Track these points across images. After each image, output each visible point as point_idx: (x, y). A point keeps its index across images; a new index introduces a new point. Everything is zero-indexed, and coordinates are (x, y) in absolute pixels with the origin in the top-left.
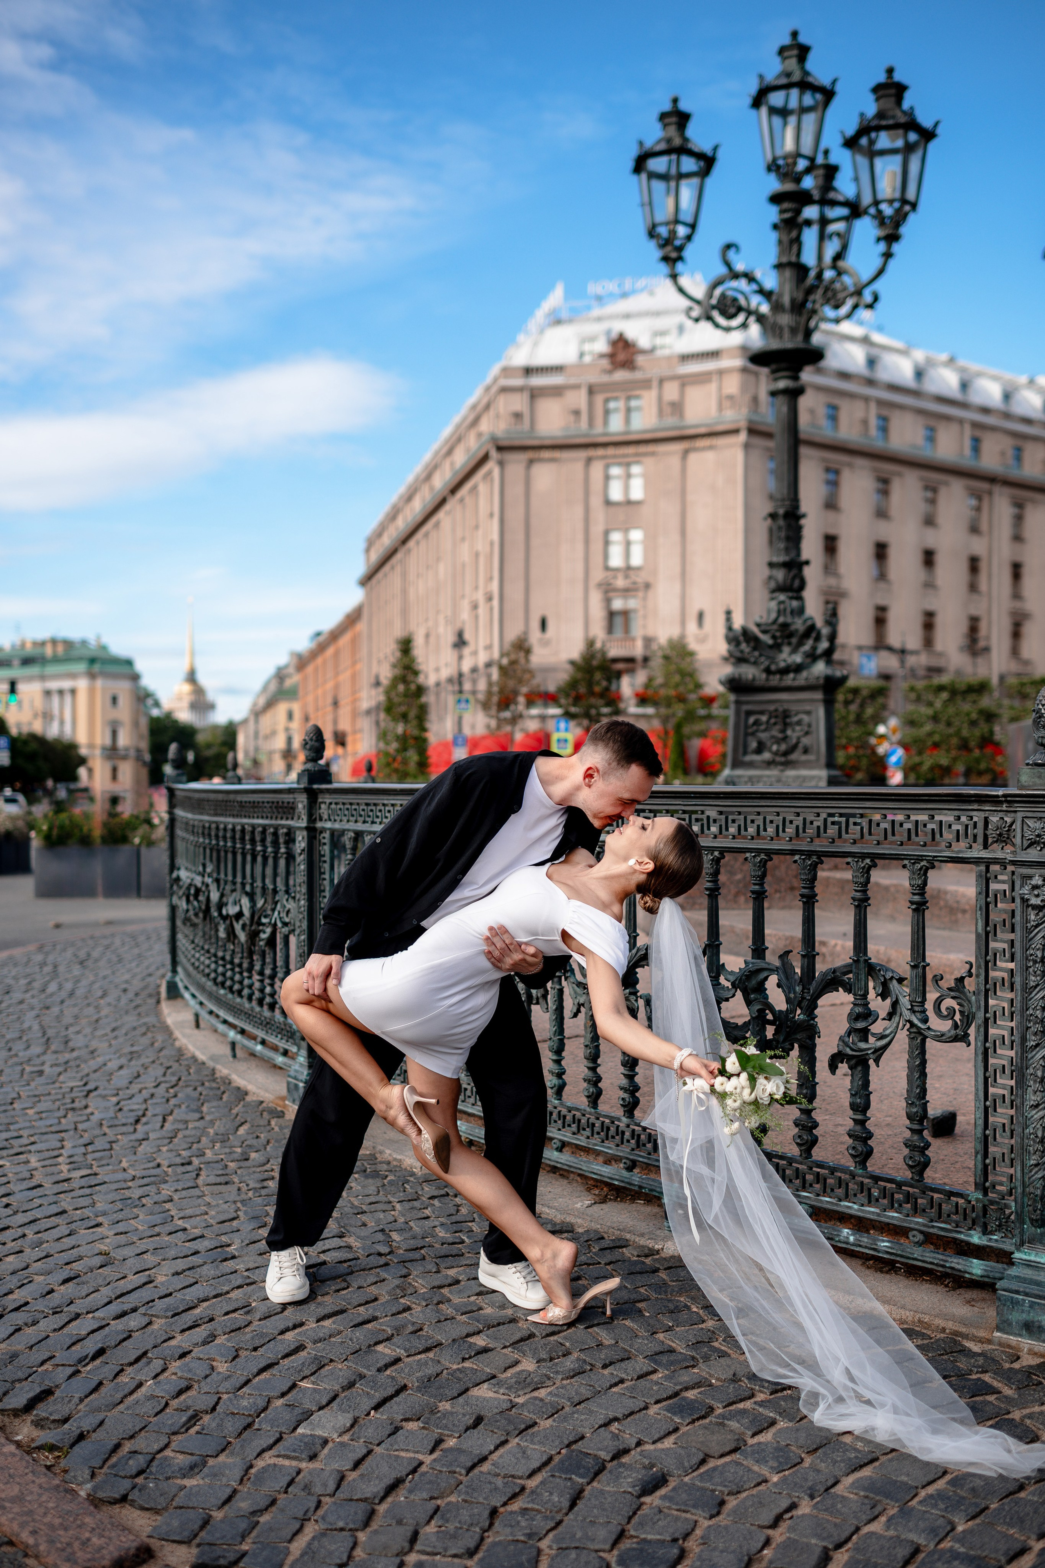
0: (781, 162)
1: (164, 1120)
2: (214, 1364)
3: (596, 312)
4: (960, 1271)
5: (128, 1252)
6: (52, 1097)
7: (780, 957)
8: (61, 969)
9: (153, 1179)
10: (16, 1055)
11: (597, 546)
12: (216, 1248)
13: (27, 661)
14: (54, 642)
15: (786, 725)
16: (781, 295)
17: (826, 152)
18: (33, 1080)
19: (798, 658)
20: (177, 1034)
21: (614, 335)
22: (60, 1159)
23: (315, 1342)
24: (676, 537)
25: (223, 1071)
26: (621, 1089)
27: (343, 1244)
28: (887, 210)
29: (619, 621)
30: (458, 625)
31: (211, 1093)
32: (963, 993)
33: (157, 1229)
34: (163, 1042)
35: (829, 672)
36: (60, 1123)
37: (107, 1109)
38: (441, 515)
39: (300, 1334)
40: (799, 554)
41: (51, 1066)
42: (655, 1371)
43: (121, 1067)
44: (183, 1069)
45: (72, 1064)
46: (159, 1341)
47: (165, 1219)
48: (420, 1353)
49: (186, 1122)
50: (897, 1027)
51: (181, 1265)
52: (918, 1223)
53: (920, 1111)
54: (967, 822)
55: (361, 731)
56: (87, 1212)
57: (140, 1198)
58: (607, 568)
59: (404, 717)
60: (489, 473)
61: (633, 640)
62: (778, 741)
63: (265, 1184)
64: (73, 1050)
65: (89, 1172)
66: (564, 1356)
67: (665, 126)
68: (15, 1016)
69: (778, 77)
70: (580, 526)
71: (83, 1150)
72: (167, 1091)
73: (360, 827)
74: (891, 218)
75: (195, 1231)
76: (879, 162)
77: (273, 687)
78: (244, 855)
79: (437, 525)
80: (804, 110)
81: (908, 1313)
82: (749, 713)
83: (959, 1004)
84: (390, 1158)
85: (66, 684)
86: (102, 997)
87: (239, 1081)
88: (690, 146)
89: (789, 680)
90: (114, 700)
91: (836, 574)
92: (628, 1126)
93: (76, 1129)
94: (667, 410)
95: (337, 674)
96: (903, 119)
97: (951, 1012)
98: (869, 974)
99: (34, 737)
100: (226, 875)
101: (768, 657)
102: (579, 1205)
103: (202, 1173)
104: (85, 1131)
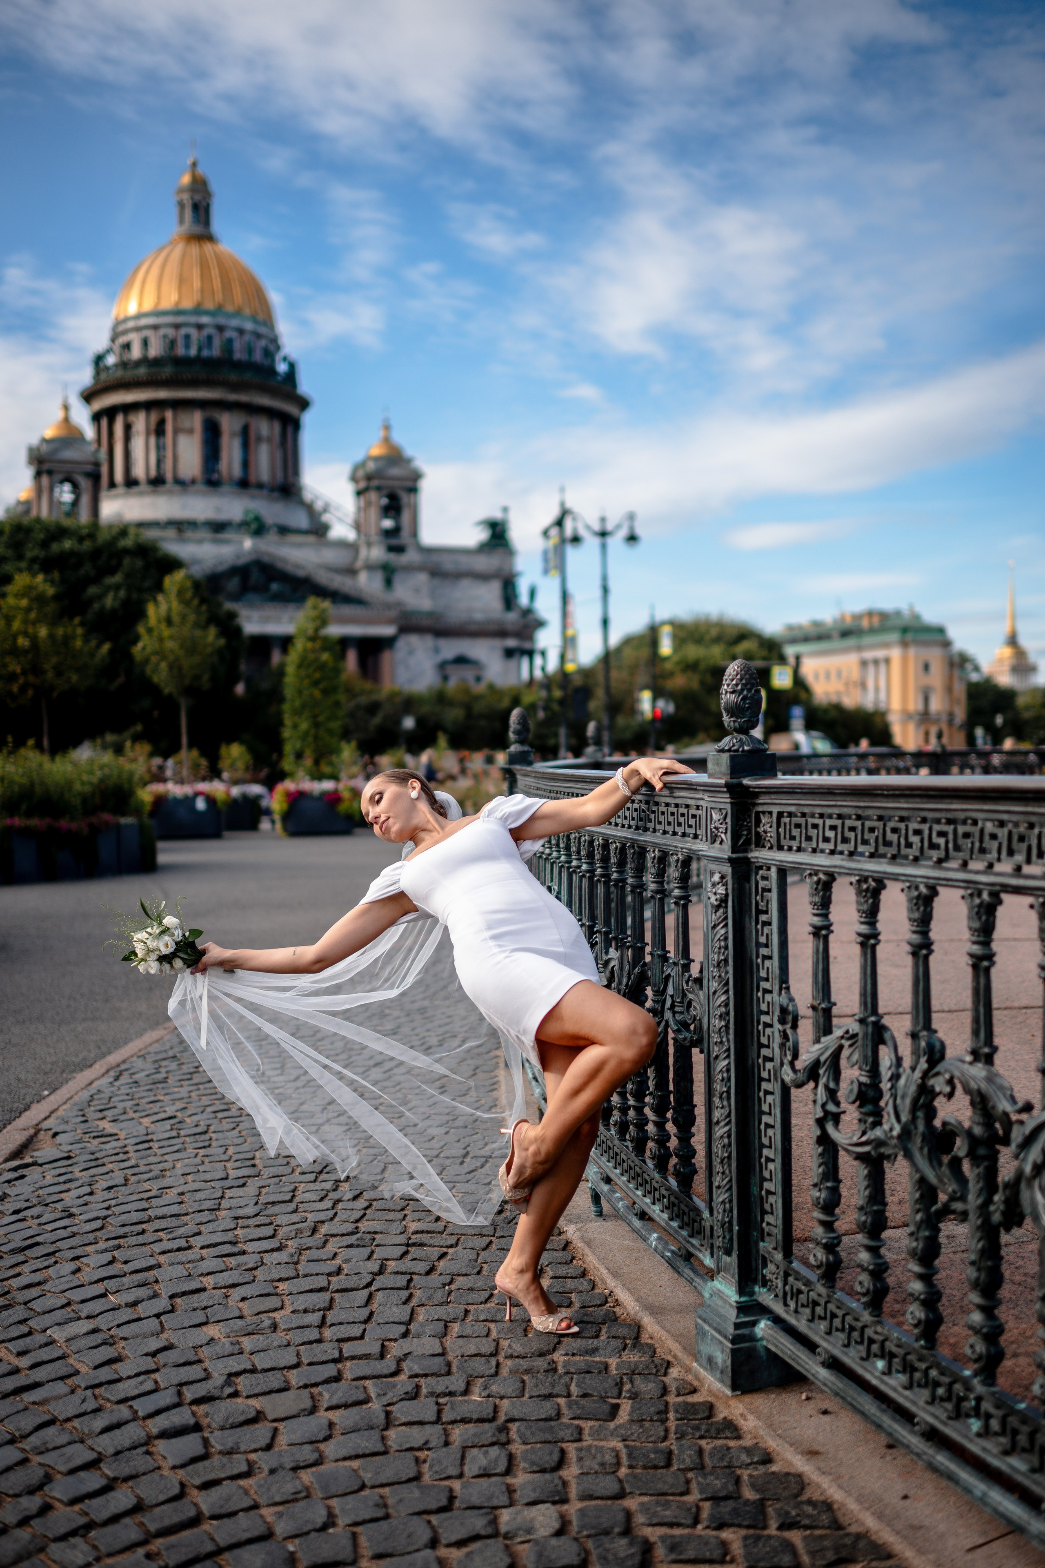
13: (845, 634)
14: (870, 614)
85: (880, 654)
90: (926, 667)
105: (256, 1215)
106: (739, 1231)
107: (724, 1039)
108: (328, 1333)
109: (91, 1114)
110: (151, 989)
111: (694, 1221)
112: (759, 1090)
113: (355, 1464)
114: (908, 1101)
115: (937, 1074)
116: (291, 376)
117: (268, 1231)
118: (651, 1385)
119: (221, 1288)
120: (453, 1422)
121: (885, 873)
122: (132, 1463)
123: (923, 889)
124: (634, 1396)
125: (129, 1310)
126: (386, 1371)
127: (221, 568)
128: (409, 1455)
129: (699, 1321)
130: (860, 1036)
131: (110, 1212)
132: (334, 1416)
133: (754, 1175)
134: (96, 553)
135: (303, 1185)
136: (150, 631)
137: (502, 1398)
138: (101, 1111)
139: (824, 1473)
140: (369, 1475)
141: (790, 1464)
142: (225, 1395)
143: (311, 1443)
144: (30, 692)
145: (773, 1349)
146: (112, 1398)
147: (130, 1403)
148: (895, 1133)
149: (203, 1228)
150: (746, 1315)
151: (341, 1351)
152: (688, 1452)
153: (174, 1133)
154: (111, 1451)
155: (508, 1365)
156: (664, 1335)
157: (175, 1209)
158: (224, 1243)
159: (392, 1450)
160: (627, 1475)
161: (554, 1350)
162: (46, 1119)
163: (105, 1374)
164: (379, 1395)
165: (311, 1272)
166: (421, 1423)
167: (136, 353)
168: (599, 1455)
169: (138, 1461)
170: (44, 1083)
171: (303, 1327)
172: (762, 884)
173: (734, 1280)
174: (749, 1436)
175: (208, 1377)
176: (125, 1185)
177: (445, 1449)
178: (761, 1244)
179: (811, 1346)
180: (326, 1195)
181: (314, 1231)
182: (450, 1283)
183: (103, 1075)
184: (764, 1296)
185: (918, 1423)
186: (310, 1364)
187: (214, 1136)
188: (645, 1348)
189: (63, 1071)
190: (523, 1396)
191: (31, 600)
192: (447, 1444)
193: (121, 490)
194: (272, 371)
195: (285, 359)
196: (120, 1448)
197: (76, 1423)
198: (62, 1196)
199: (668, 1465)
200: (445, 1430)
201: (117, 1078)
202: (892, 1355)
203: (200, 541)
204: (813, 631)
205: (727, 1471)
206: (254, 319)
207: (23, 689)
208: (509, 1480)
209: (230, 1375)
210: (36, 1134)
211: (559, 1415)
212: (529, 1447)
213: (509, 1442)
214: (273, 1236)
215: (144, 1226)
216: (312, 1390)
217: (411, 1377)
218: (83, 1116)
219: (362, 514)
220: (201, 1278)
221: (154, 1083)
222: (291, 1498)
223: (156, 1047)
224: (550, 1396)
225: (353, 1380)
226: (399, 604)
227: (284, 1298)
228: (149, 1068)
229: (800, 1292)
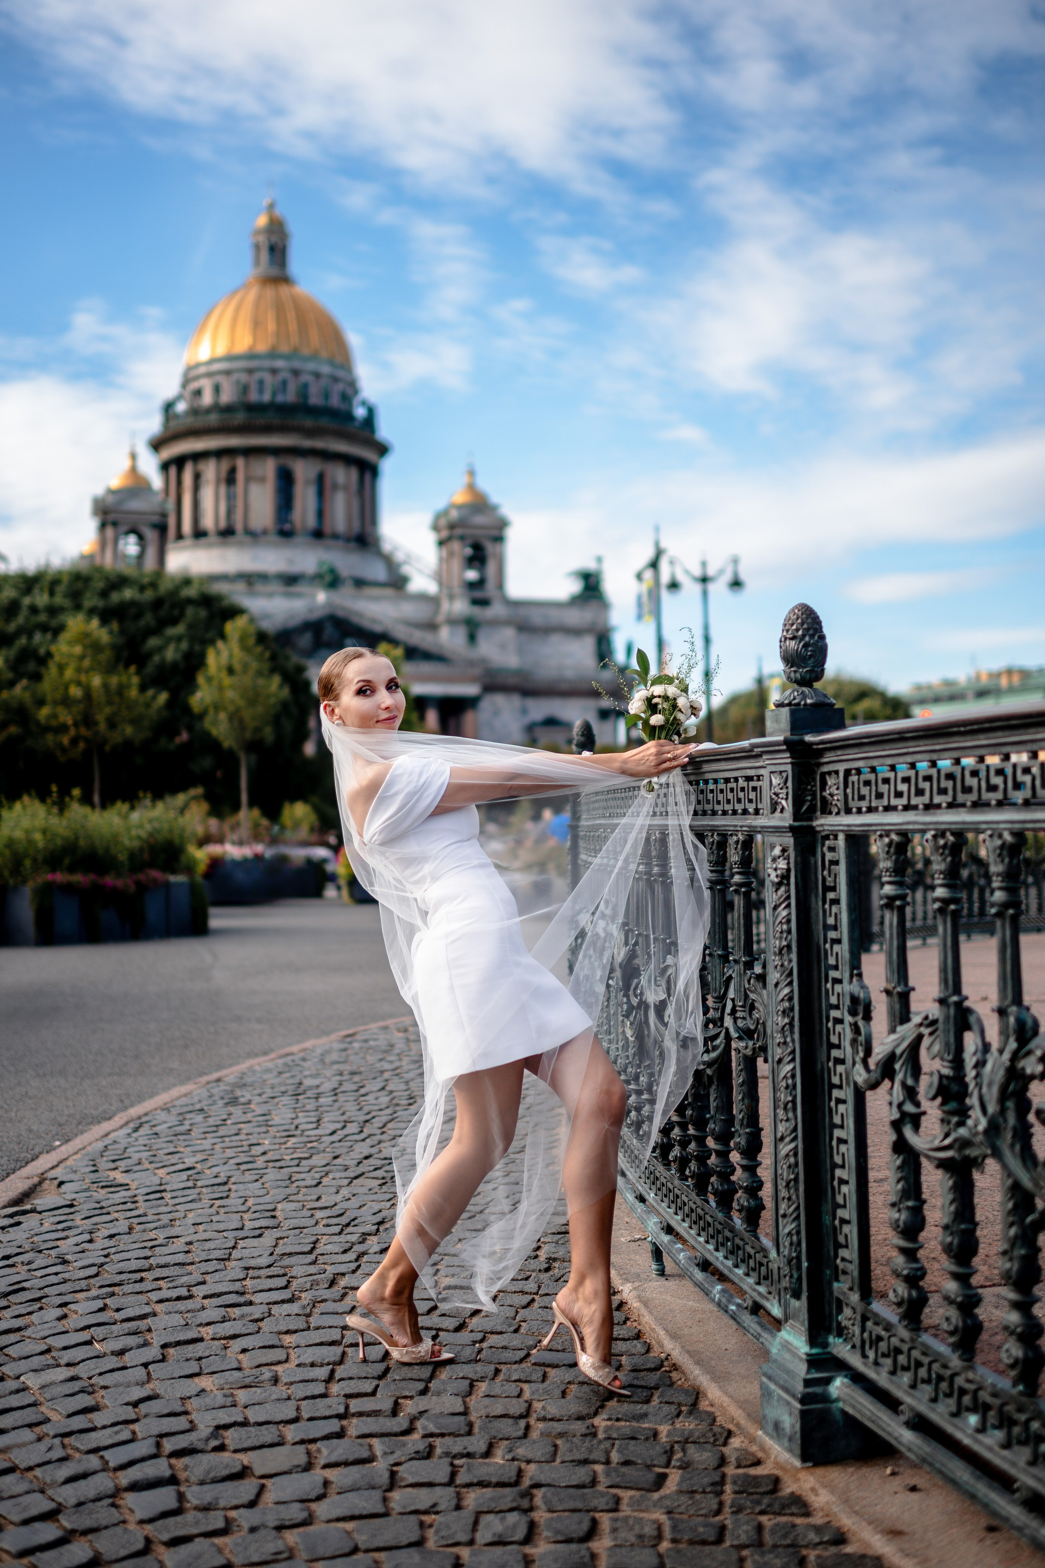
14: (1009, 672)
105: (269, 1266)
106: (808, 1268)
107: (789, 1039)
108: (335, 1388)
109: (103, 1164)
110: (186, 1046)
111: (761, 1264)
112: (830, 1099)
113: (349, 1526)
114: (995, 1090)
115: (1029, 1053)
116: (369, 422)
117: (282, 1282)
118: (706, 1455)
119: (220, 1339)
120: (469, 1485)
121: (964, 823)
122: (94, 1516)
123: (1007, 837)
124: (685, 1466)
125: (115, 1358)
126: (397, 1429)
127: (293, 623)
128: (413, 1518)
129: (764, 1379)
130: (941, 1020)
131: (107, 1260)
132: (331, 1474)
133: (826, 1201)
134: (158, 604)
135: (325, 1237)
136: (209, 680)
137: (529, 1462)
138: (114, 1161)
139: (907, 1555)
140: (364, 1538)
141: (868, 1545)
142: (209, 1448)
143: (302, 1501)
144: (82, 745)
145: (851, 1411)
146: (82, 1448)
147: (101, 1453)
148: (981, 1128)
149: (208, 1278)
150: (818, 1370)
151: (347, 1407)
152: (745, 1528)
153: (190, 1184)
154: (73, 1501)
155: (538, 1428)
156: (726, 1401)
157: (180, 1258)
158: (230, 1293)
159: (394, 1513)
160: (668, 1550)
161: (596, 1414)
162: (53, 1168)
163: (79, 1422)
164: (385, 1453)
165: (323, 1324)
166: (430, 1485)
167: (207, 399)
168: (637, 1527)
169: (103, 1514)
170: (57, 1134)
171: (307, 1381)
172: (829, 856)
173: (804, 1329)
174: (821, 1514)
175: (193, 1427)
176: (129, 1233)
177: (455, 1513)
178: (836, 1285)
179: (891, 1403)
180: (351, 1248)
181: (332, 1283)
182: (482, 1341)
183: (122, 1127)
184: (840, 1348)
185: (1018, 1490)
186: (311, 1419)
187: (234, 1187)
188: (704, 1416)
189: (79, 1123)
190: (554, 1461)
191: (85, 647)
192: (458, 1507)
193: (188, 542)
194: (349, 416)
195: (364, 403)
196: (82, 1499)
197: (38, 1472)
198: (59, 1243)
199: (720, 1540)
200: (458, 1494)
201: (136, 1130)
202: (986, 1407)
203: (270, 595)
204: (945, 691)
205: (791, 1550)
206: (331, 363)
207: (74, 741)
208: (528, 1550)
209: (218, 1428)
210: (40, 1183)
211: (594, 1482)
212: (555, 1515)
213: (531, 1509)
214: (286, 1287)
215: (143, 1274)
216: (310, 1446)
217: (425, 1436)
218: (94, 1165)
219: (445, 566)
220: (200, 1329)
221: (176, 1135)
222: (270, 1558)
223: (184, 1100)
224: (586, 1462)
225: (359, 1437)
226: (483, 661)
227: (291, 1351)
228: (173, 1120)
229: (880, 1338)
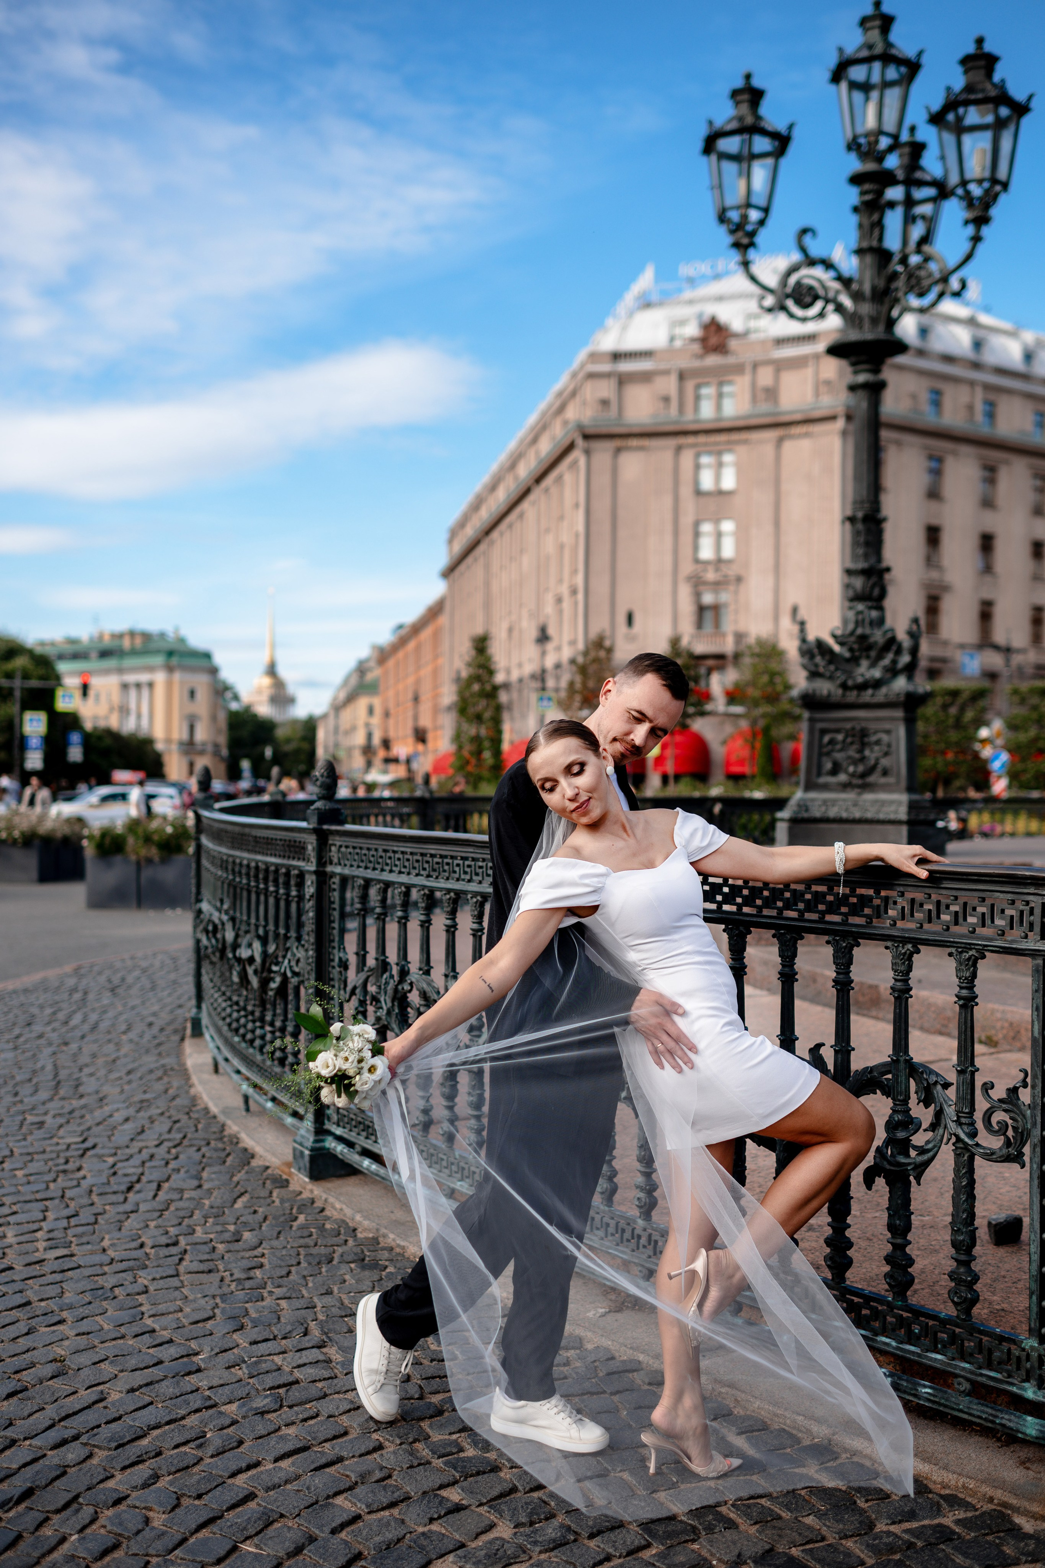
0: (862, 141)
1: (159, 1187)
2: (151, 1514)
3: (688, 294)
4: (1011, 1429)
5: (85, 1359)
6: (46, 1156)
7: (811, 1050)
8: (91, 996)
9: (131, 1263)
10: (21, 1102)
11: (686, 538)
12: (182, 1357)
13: (105, 654)
14: (132, 634)
15: (863, 745)
16: (861, 282)
17: (913, 129)
18: (31, 1133)
19: (877, 673)
20: (194, 1079)
21: (706, 318)
22: (39, 1235)
23: (268, 1489)
24: (769, 528)
25: (233, 1127)
26: (637, 1187)
27: (321, 1357)
28: (976, 191)
29: (709, 616)
30: (542, 620)
31: (215, 1155)
32: (1016, 1105)
33: (123, 1330)
34: (178, 1088)
35: (911, 688)
36: (47, 1188)
37: (100, 1171)
38: (525, 505)
39: (251, 1478)
40: (879, 559)
41: (54, 1117)
42: (648, 1546)
43: (127, 1120)
44: (191, 1123)
45: (77, 1114)
46: (95, 1481)
47: (134, 1316)
48: (383, 1509)
49: (181, 1191)
50: (941, 1141)
51: (139, 1378)
52: (964, 1369)
53: (968, 1240)
54: (1022, 908)
55: (442, 727)
56: (52, 1305)
57: (112, 1289)
58: (697, 561)
59: (478, 718)
60: (575, 462)
61: (724, 635)
62: (855, 762)
63: (252, 1273)
64: (81, 1096)
65: (65, 1252)
66: (547, 1519)
67: (737, 104)
68: (30, 1054)
69: (860, 49)
70: (668, 516)
71: (64, 1223)
72: (169, 1152)
73: (369, 874)
74: (980, 199)
75: (164, 1333)
76: (968, 140)
77: (354, 681)
78: (258, 895)
79: (521, 516)
80: (886, 85)
81: (951, 1477)
82: (824, 732)
83: (1011, 1118)
84: (393, 1244)
85: (144, 677)
86: (124, 1033)
87: (247, 1141)
88: (763, 124)
89: (867, 696)
90: (192, 694)
91: (939, 567)
92: (645, 1230)
93: (63, 1197)
94: (761, 395)
95: (418, 668)
96: (993, 93)
97: (1004, 1127)
98: (911, 1075)
99: (109, 733)
100: (241, 913)
101: (844, 671)
102: (590, 1314)
103: (187, 1257)
104: (72, 1199)
204: (69, 649)
